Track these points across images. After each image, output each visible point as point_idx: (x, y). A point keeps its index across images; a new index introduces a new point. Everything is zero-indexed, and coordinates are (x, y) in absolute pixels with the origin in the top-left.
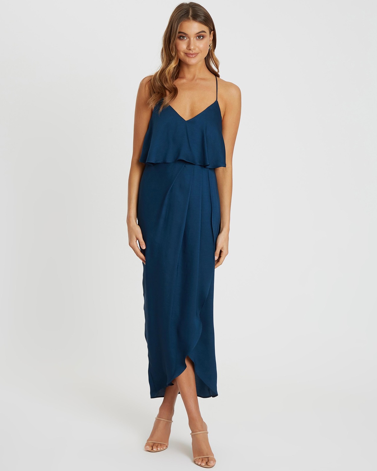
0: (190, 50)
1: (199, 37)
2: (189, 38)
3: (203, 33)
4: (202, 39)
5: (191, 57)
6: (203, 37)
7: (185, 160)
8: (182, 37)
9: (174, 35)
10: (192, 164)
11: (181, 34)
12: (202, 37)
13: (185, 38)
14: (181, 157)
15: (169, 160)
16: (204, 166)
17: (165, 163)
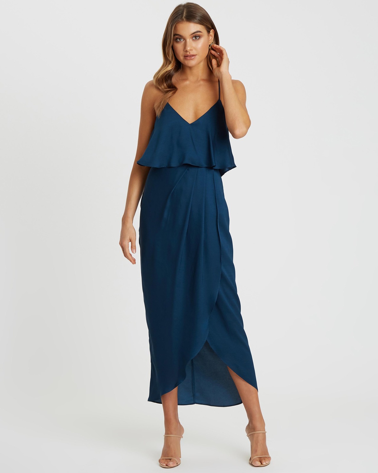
0: (187, 51)
1: (196, 37)
2: (185, 39)
3: (198, 33)
4: (199, 39)
5: (190, 60)
6: (200, 37)
7: (191, 164)
8: (178, 40)
9: (169, 38)
10: (198, 167)
11: (177, 36)
12: (198, 38)
13: (182, 40)
14: (187, 161)
15: (174, 164)
16: (210, 167)
17: (169, 167)
